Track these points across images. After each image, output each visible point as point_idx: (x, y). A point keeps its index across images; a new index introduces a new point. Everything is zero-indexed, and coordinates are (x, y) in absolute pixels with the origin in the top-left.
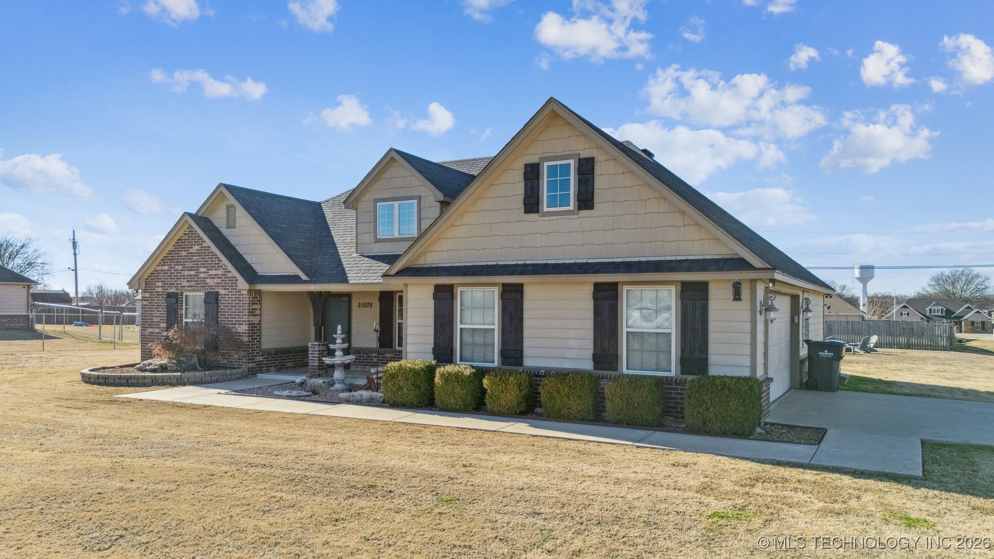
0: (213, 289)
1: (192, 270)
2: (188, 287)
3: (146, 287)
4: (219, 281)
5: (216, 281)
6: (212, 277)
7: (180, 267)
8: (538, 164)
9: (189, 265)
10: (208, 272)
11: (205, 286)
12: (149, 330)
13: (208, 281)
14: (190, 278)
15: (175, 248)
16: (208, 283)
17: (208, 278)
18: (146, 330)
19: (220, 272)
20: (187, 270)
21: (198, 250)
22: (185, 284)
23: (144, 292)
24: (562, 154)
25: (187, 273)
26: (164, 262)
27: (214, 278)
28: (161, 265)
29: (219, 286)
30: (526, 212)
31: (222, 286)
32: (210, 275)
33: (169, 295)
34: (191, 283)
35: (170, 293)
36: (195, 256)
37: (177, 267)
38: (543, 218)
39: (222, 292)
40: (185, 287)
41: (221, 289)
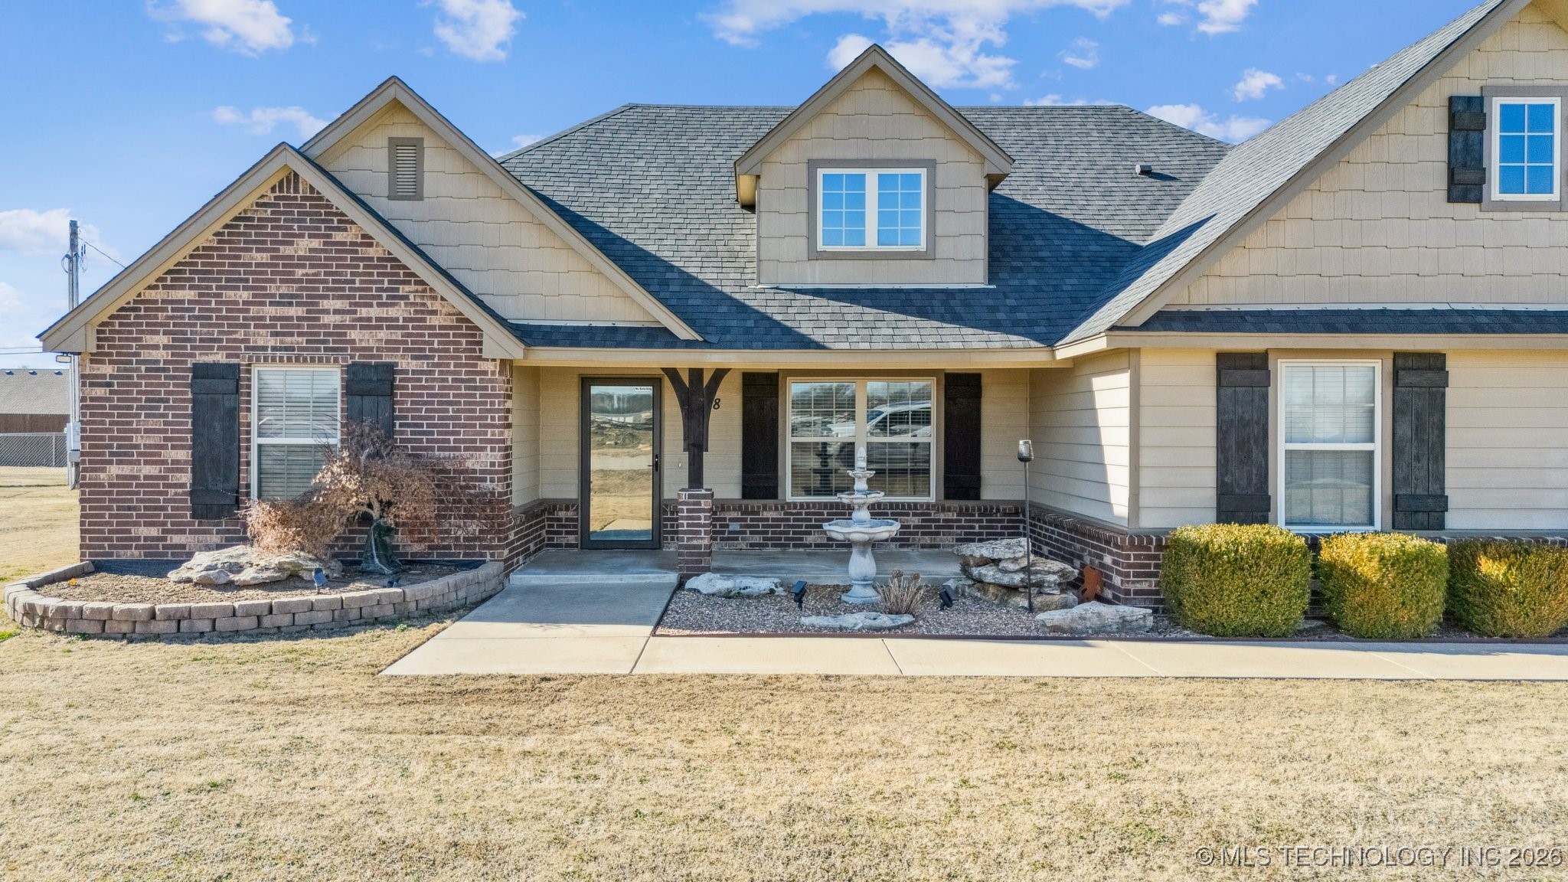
0: (372, 357)
1: (290, 304)
2: (274, 349)
3: (98, 347)
4: (398, 335)
5: (383, 334)
6: (366, 324)
7: (245, 295)
8: (1481, 99)
9: (277, 289)
10: (355, 312)
11: (345, 349)
12: (115, 470)
13: (353, 335)
14: (282, 327)
15: (219, 242)
16: (353, 341)
17: (353, 327)
18: (103, 470)
19: (399, 312)
20: (272, 304)
21: (311, 250)
22: (268, 340)
23: (92, 361)
24: (1530, 83)
25: (270, 311)
26: (176, 276)
27: (380, 328)
28: (165, 287)
29: (397, 350)
30: (1451, 199)
31: (405, 350)
32: (360, 319)
33: (201, 372)
34: (288, 339)
35: (206, 366)
36: (303, 266)
37: (229, 295)
38: (1490, 215)
39: (406, 363)
40: (265, 348)
41: (403, 357)
